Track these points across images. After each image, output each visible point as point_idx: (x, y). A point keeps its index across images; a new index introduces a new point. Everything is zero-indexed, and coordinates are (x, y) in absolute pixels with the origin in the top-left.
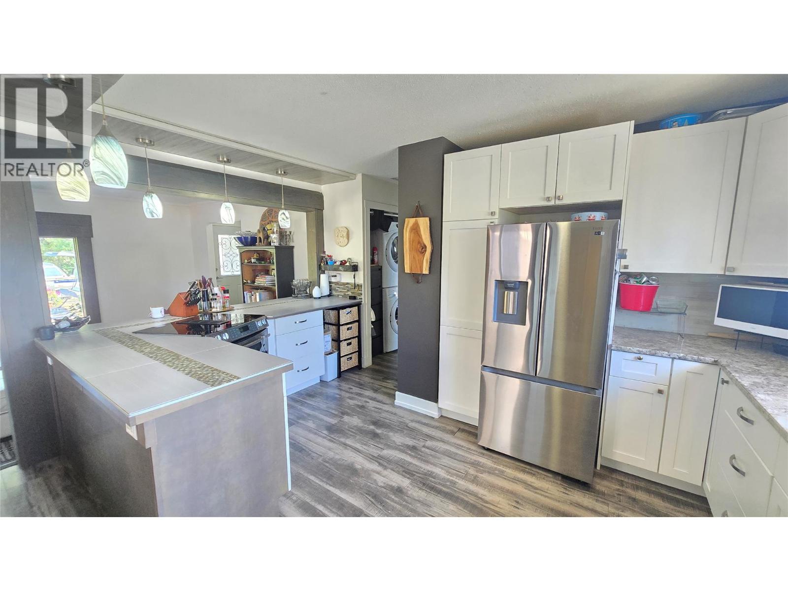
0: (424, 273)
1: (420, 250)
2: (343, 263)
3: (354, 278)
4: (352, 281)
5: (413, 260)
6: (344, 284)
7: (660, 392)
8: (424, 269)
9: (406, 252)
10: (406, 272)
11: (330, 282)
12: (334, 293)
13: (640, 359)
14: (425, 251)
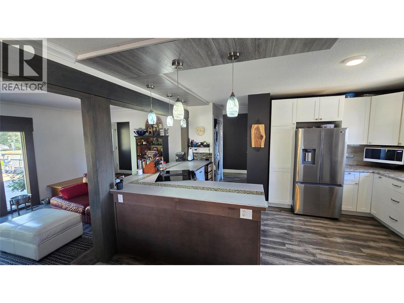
0: (262, 147)
1: (260, 138)
2: (202, 144)
3: (209, 150)
4: (208, 152)
5: (256, 142)
6: (201, 153)
7: (356, 184)
8: (262, 145)
9: (253, 139)
10: (252, 147)
11: (193, 153)
12: (195, 158)
13: (350, 173)
14: (262, 138)
